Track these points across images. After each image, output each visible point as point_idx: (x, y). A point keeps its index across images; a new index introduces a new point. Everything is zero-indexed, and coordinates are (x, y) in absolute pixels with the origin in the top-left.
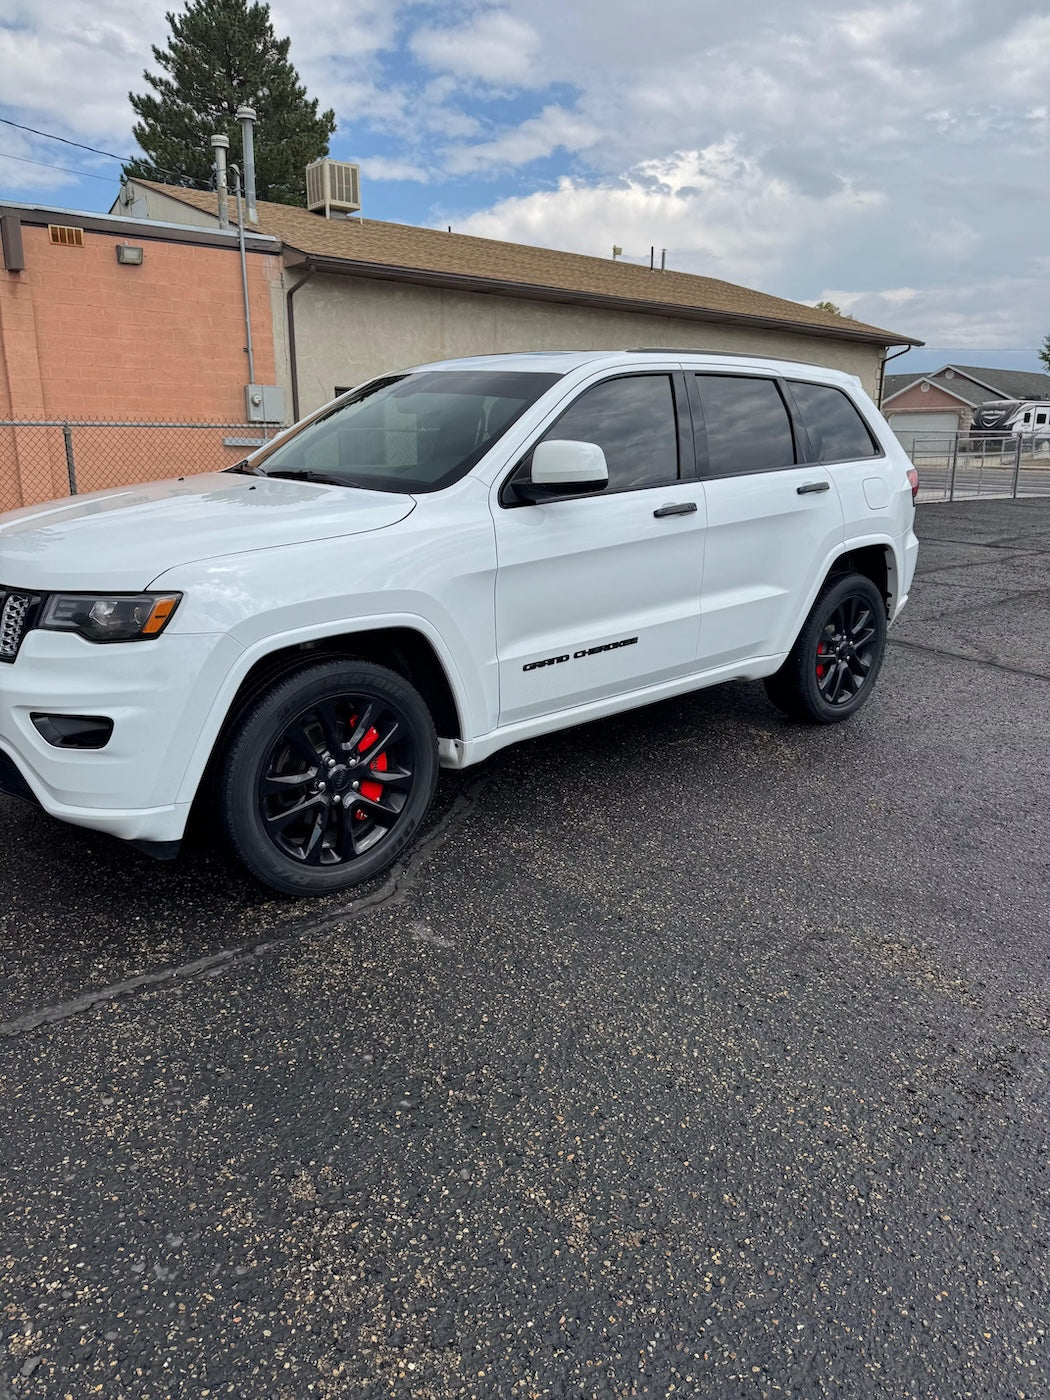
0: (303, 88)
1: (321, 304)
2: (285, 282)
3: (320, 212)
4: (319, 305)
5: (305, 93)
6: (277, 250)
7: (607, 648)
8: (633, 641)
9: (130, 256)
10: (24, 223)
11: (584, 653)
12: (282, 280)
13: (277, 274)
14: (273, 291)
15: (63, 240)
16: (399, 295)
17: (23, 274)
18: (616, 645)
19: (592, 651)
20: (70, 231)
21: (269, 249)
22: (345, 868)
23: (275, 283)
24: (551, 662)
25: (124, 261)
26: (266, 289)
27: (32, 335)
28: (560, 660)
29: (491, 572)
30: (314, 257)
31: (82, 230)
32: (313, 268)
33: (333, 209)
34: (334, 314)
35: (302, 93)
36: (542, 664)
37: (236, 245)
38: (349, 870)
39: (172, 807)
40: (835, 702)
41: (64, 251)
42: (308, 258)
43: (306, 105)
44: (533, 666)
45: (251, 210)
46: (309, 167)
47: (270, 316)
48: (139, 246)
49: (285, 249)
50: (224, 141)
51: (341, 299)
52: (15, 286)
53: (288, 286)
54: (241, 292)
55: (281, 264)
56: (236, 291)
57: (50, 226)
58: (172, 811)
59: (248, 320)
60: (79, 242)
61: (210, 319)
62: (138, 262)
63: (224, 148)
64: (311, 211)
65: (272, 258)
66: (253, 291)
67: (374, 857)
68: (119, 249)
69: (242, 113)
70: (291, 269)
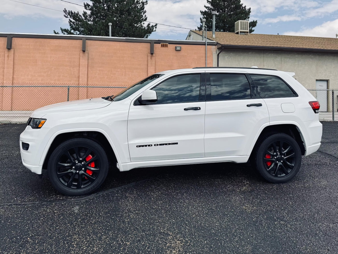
0: (242, 4)
1: (227, 56)
2: (217, 52)
3: (238, 33)
4: (226, 57)
5: (242, 5)
6: (215, 44)
7: (166, 144)
8: (177, 143)
9: (178, 48)
10: (155, 43)
11: (158, 145)
12: (216, 51)
13: (215, 50)
14: (214, 55)
15: (164, 46)
16: (250, 53)
17: (154, 55)
18: (169, 144)
19: (160, 145)
20: (165, 44)
21: (213, 44)
22: (77, 190)
23: (214, 52)
24: (146, 146)
25: (177, 50)
26: (212, 54)
27: (154, 68)
28: (149, 146)
29: (125, 121)
30: (223, 45)
31: (168, 44)
32: (223, 48)
33: (241, 32)
34: (230, 59)
35: (241, 5)
36: (143, 146)
37: (205, 44)
38: (78, 191)
39: (38, 166)
40: (276, 176)
41: (164, 48)
42: (222, 46)
43: (243, 8)
44: (140, 146)
45: (213, 35)
46: (235, 23)
47: (212, 61)
48: (181, 46)
49: (217, 44)
50: (205, 20)
51: (233, 55)
52: (152, 57)
53: (218, 53)
54: (205, 55)
55: (216, 48)
56: (204, 55)
57: (161, 43)
58: (38, 167)
59: (206, 62)
60: (167, 46)
61: (197, 62)
62: (180, 50)
63: (205, 22)
64: (235, 33)
65: (214, 47)
66: (208, 55)
67: (86, 189)
68: (176, 47)
69: (213, 13)
70: (218, 49)
